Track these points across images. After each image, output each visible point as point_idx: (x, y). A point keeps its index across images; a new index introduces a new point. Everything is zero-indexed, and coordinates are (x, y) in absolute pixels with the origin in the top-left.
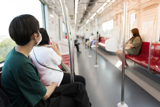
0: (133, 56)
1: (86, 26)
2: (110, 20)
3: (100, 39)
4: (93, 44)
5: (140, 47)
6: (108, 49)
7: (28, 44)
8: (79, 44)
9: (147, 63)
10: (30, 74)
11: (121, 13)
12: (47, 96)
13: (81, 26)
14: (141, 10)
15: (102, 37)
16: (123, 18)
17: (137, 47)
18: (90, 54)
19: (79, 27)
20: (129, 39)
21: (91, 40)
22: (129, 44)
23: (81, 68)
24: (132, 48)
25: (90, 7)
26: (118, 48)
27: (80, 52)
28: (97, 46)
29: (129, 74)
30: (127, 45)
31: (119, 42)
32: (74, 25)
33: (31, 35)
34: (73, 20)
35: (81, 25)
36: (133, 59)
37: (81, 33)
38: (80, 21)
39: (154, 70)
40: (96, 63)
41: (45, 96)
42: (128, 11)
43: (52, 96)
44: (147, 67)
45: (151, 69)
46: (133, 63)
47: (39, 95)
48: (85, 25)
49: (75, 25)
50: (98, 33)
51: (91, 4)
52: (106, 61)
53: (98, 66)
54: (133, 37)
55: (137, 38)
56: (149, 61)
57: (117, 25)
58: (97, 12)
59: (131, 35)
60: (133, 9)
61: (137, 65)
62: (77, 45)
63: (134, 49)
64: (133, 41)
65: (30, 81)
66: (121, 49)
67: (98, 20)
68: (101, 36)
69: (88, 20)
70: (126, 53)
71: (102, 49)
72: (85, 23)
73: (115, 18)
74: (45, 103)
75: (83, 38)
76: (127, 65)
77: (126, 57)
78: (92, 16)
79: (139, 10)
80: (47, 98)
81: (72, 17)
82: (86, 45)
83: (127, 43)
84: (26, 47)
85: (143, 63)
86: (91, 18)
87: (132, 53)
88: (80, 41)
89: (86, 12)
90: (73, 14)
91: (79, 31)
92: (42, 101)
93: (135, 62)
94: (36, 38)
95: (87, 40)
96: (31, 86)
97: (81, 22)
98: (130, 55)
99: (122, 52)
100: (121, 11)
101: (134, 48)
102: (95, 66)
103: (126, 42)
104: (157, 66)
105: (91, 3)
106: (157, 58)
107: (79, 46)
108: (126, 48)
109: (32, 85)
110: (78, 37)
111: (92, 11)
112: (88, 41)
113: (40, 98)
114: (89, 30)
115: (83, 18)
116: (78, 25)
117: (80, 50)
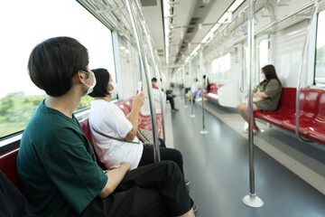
0: (267, 113)
1: (185, 67)
2: (224, 54)
3: (209, 88)
4: (198, 96)
5: (279, 97)
6: (222, 103)
7: (69, 93)
8: (174, 96)
9: (293, 123)
10: (72, 148)
11: (243, 42)
12: (107, 190)
13: (177, 68)
14: (279, 34)
15: (212, 84)
16: (247, 50)
17: (274, 98)
18: (192, 113)
19: (173, 69)
20: (258, 84)
21: (194, 90)
22: (259, 92)
23: (180, 136)
24: (265, 99)
25: (190, 34)
26: (241, 100)
27: (177, 110)
28: (205, 99)
29: (261, 143)
30: (255, 94)
31: (241, 90)
32: (165, 67)
33: (73, 75)
34: (163, 58)
35: (178, 65)
36: (268, 117)
37: (177, 79)
38: (174, 59)
39: (307, 136)
40: (204, 127)
41: (104, 190)
42: (255, 37)
43: (119, 189)
44: (293, 131)
45: (301, 134)
46: (268, 124)
47: (92, 188)
48: (183, 66)
49: (167, 67)
50: (204, 77)
51: (192, 28)
52: (221, 122)
53: (206, 132)
54: (265, 81)
55: (273, 81)
56: (297, 121)
57: (236, 62)
58: (203, 41)
59: (262, 78)
60: (263, 33)
61: (274, 127)
62: (170, 99)
63: (269, 101)
64: (265, 86)
65: (73, 163)
66: (246, 101)
67: (204, 56)
68: (211, 82)
69: (189, 58)
70: (255, 107)
71: (213, 103)
72: (183, 62)
73: (234, 51)
74: (105, 202)
75: (181, 87)
76: (257, 129)
77: (255, 114)
78: (194, 50)
79: (275, 33)
80: (107, 194)
81: (161, 53)
82: (186, 98)
83: (255, 91)
84: (65, 99)
85: (286, 123)
86: (193, 53)
87: (264, 107)
88: (176, 92)
89: (184, 43)
90: (162, 48)
91: (174, 76)
92: (99, 199)
93: (271, 123)
94: (82, 81)
95: (187, 90)
96: (75, 173)
97: (177, 60)
98: (261, 111)
99: (246, 106)
100: (243, 37)
101: (269, 98)
102: (202, 132)
103: (253, 88)
104: (312, 129)
105: (192, 26)
106: (310, 115)
107: (175, 99)
108: (254, 100)
109: (77, 170)
110: (172, 85)
111: (194, 41)
112: (189, 92)
113: (95, 194)
114: (190, 72)
115: (179, 54)
116: (173, 66)
117: (176, 107)
